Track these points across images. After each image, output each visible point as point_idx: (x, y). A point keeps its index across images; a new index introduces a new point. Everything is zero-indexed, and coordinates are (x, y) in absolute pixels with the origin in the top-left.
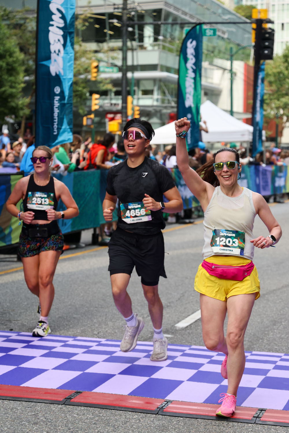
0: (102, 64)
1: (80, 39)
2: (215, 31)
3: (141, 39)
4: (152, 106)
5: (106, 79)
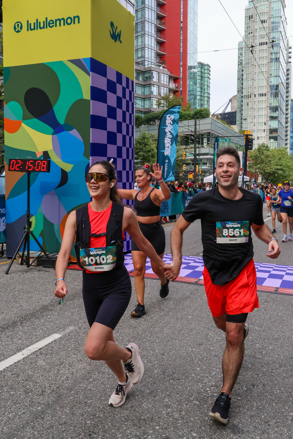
0: (187, 154)
1: (180, 144)
2: (230, 139)
3: (202, 144)
4: (207, 169)
5: (189, 159)
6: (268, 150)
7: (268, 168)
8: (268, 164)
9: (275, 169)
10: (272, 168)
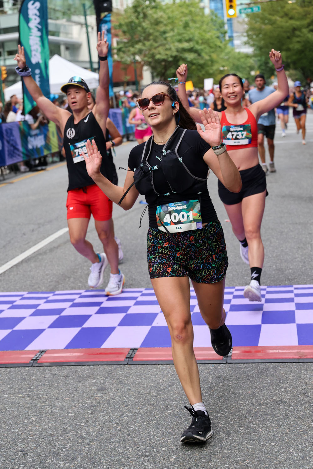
6: (155, 7)
7: (161, 49)
8: (161, 41)
9: (178, 51)
10: (170, 49)
